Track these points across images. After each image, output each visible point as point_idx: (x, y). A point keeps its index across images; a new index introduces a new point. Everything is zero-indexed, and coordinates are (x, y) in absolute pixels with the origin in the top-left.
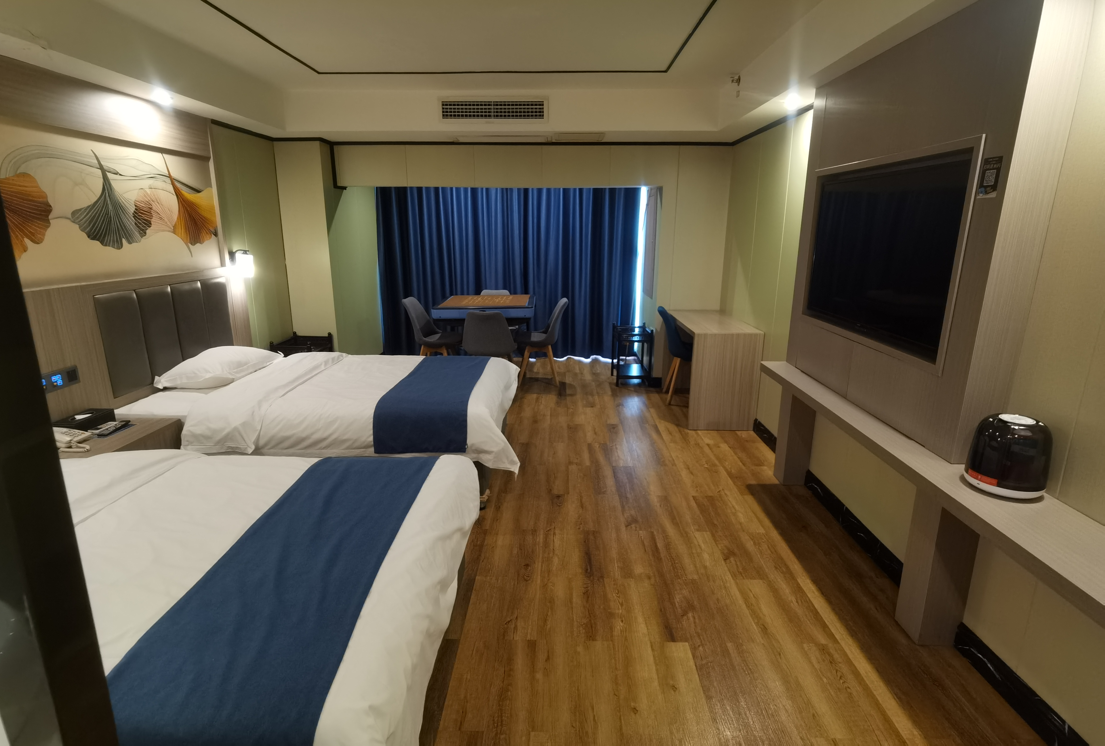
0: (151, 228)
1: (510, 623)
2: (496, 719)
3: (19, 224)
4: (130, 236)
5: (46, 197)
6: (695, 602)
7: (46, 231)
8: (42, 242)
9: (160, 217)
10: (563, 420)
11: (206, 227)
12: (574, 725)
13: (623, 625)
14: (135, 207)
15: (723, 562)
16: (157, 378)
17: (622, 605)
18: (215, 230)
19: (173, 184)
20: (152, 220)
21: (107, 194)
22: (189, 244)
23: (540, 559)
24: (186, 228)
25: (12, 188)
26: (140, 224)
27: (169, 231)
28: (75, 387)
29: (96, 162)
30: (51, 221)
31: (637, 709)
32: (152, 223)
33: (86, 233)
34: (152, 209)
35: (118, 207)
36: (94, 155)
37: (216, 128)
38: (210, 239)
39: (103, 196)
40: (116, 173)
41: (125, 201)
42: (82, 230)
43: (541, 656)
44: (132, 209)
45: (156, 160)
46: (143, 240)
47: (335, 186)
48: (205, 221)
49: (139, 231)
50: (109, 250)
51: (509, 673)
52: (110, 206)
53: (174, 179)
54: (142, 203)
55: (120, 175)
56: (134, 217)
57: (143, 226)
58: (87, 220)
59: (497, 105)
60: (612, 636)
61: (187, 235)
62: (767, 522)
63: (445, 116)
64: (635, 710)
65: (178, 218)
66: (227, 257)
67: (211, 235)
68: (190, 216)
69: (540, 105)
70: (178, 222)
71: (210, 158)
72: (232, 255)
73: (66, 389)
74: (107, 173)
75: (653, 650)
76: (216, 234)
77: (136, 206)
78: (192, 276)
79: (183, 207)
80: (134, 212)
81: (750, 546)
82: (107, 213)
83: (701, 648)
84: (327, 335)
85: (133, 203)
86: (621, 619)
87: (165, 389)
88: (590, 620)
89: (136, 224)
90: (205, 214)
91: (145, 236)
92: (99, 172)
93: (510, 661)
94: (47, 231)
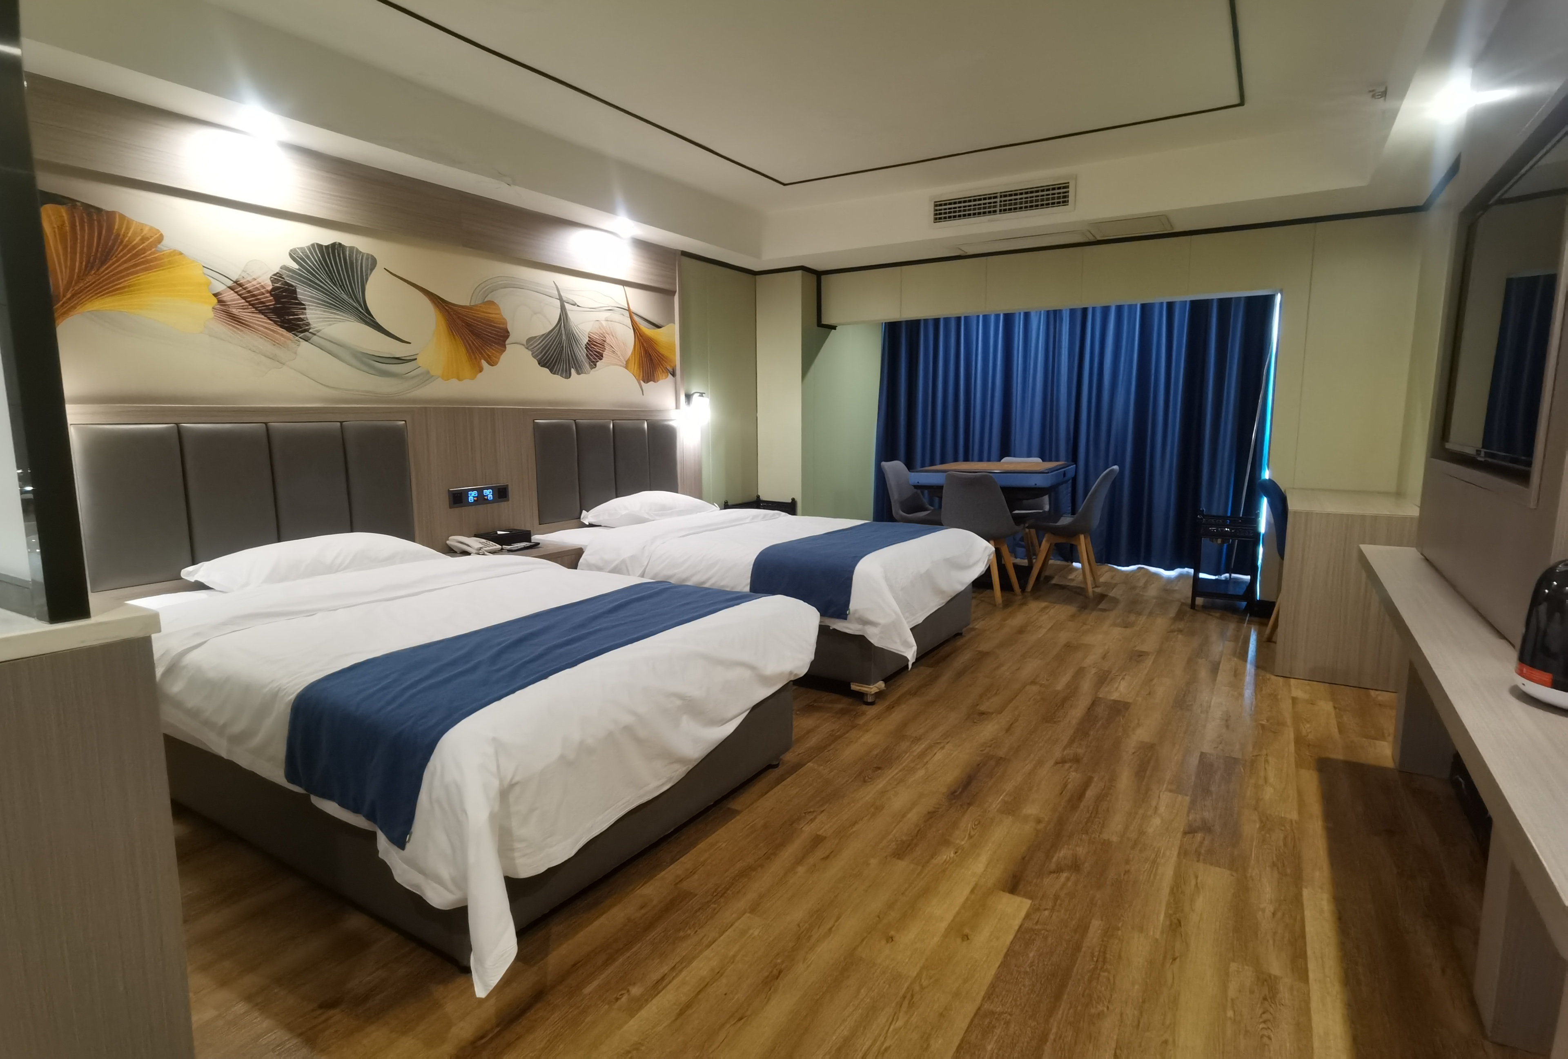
0: (602, 360)
1: (810, 814)
2: (719, 889)
3: (479, 346)
4: (580, 367)
5: (506, 323)
6: (1087, 864)
7: (501, 354)
8: (496, 365)
9: (613, 351)
10: (1064, 637)
11: (662, 366)
12: (801, 925)
13: (954, 857)
14: (588, 339)
15: (1179, 835)
16: (584, 512)
17: (970, 837)
18: (673, 369)
19: (631, 318)
20: (604, 353)
21: (563, 324)
22: (641, 381)
23: (900, 767)
24: (639, 365)
25: (478, 314)
26: (592, 355)
27: (621, 366)
28: (503, 505)
29: (557, 293)
30: (507, 346)
31: (894, 939)
32: (604, 355)
33: (537, 360)
34: (605, 342)
35: (571, 337)
36: (555, 286)
37: (686, 261)
38: (665, 378)
39: (559, 325)
40: (574, 304)
41: (580, 332)
42: (534, 357)
43: (820, 853)
44: (585, 340)
45: (618, 295)
46: (593, 372)
47: (820, 324)
48: (662, 359)
49: (590, 363)
50: (557, 378)
51: (769, 857)
52: (563, 336)
53: (633, 313)
54: (596, 335)
55: (578, 306)
56: (586, 348)
57: (594, 358)
58: (540, 348)
59: (1005, 196)
60: (928, 862)
61: (640, 372)
62: (1315, 807)
63: (937, 220)
64: (891, 939)
65: (632, 354)
66: (683, 398)
67: (668, 375)
68: (646, 351)
69: (1064, 188)
70: (632, 357)
71: (675, 292)
72: (688, 397)
73: (495, 505)
74: (565, 304)
75: (972, 892)
76: (674, 374)
77: (589, 337)
78: (642, 413)
79: (639, 343)
80: (587, 343)
81: (1250, 827)
82: (560, 342)
83: (1047, 913)
84: (790, 501)
85: (587, 334)
86: (956, 851)
87: (591, 525)
88: (912, 840)
89: (587, 355)
90: (663, 351)
91: (595, 368)
92: (558, 303)
93: (782, 845)
94: (503, 355)
